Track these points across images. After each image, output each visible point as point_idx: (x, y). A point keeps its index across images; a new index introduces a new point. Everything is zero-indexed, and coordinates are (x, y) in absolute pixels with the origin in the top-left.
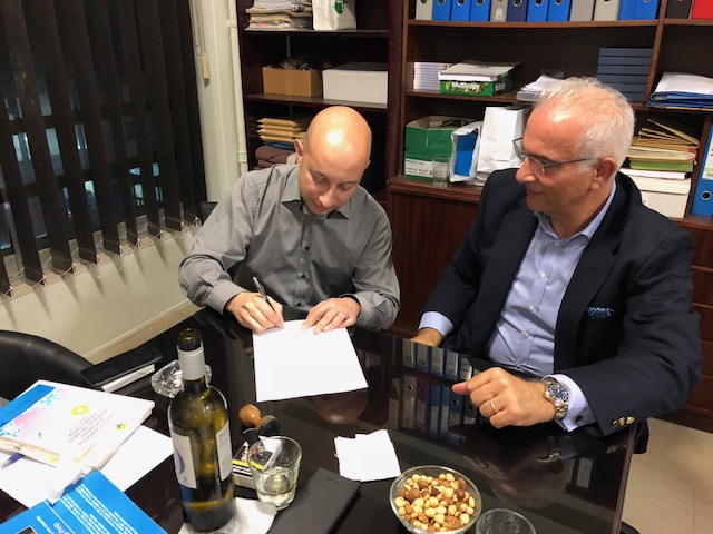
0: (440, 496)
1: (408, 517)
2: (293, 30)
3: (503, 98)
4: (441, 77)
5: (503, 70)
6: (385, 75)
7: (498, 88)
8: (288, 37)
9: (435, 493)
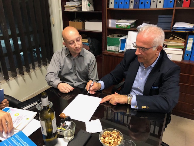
0: (112, 137)
1: (104, 142)
2: (77, 11)
3: (133, 29)
4: (117, 24)
5: (133, 21)
6: (101, 23)
7: (132, 26)
8: (76, 13)
9: (111, 136)
